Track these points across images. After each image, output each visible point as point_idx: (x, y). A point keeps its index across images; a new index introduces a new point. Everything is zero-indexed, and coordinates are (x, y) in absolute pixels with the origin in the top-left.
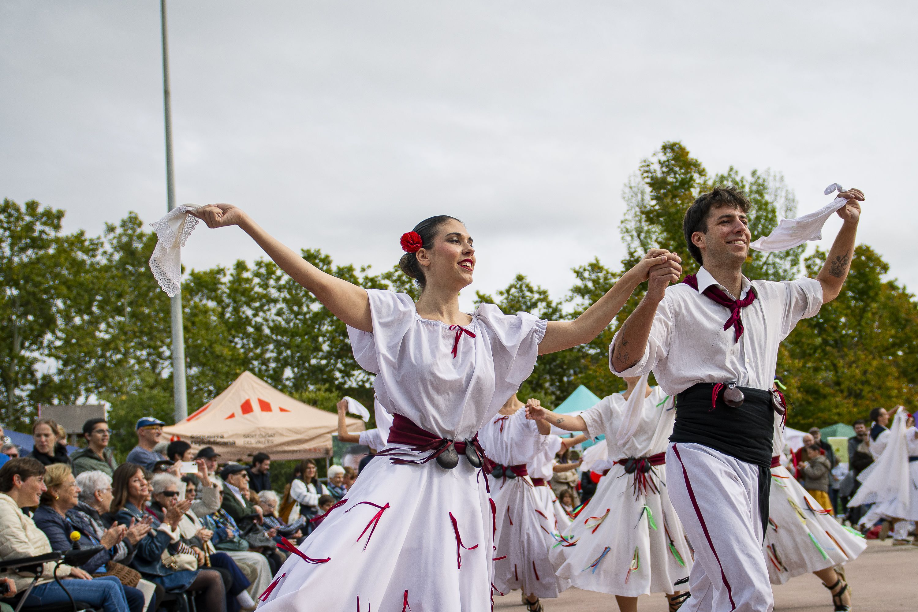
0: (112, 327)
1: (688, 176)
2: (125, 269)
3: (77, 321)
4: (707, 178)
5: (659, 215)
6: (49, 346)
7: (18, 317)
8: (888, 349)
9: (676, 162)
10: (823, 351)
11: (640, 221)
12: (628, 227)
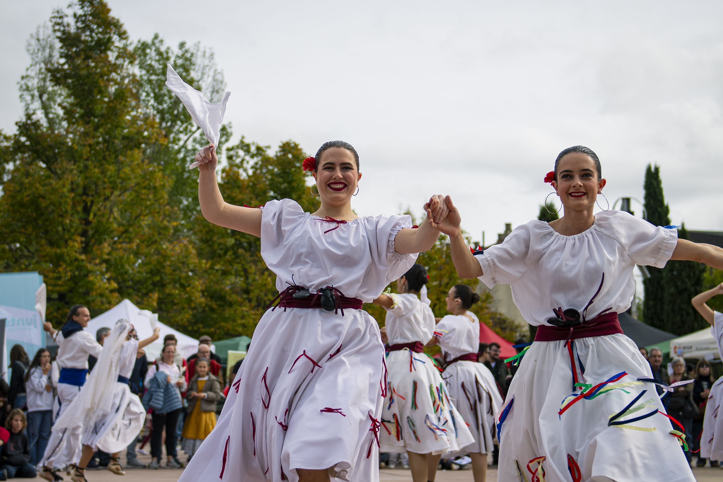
1: (107, 36)
4: (129, 42)
5: (66, 76)
10: (235, 253)
11: (44, 80)
12: (30, 84)
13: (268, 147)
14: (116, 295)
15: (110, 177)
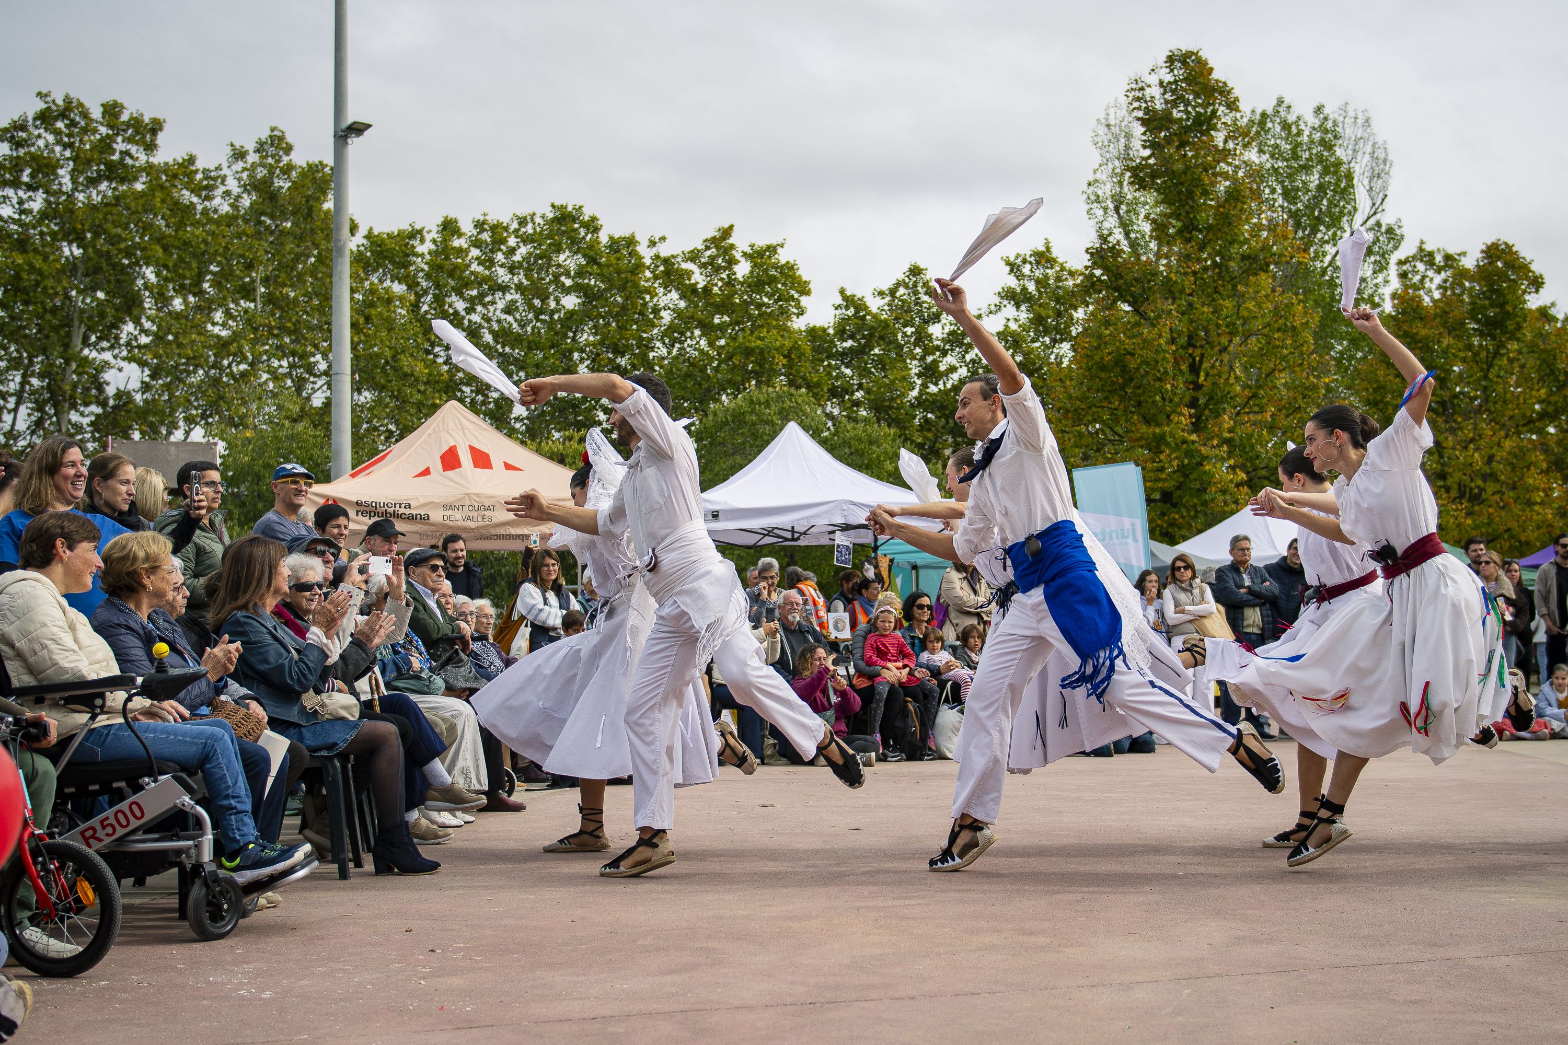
0: (233, 318)
1: (1209, 110)
2: (260, 223)
3: (177, 304)
4: (1240, 114)
5: (1154, 175)
6: (128, 344)
7: (80, 292)
8: (1531, 423)
9: (1189, 85)
11: (1121, 183)
12: (1100, 193)
13: (1464, 254)
14: (1246, 489)
15: (1227, 317)
